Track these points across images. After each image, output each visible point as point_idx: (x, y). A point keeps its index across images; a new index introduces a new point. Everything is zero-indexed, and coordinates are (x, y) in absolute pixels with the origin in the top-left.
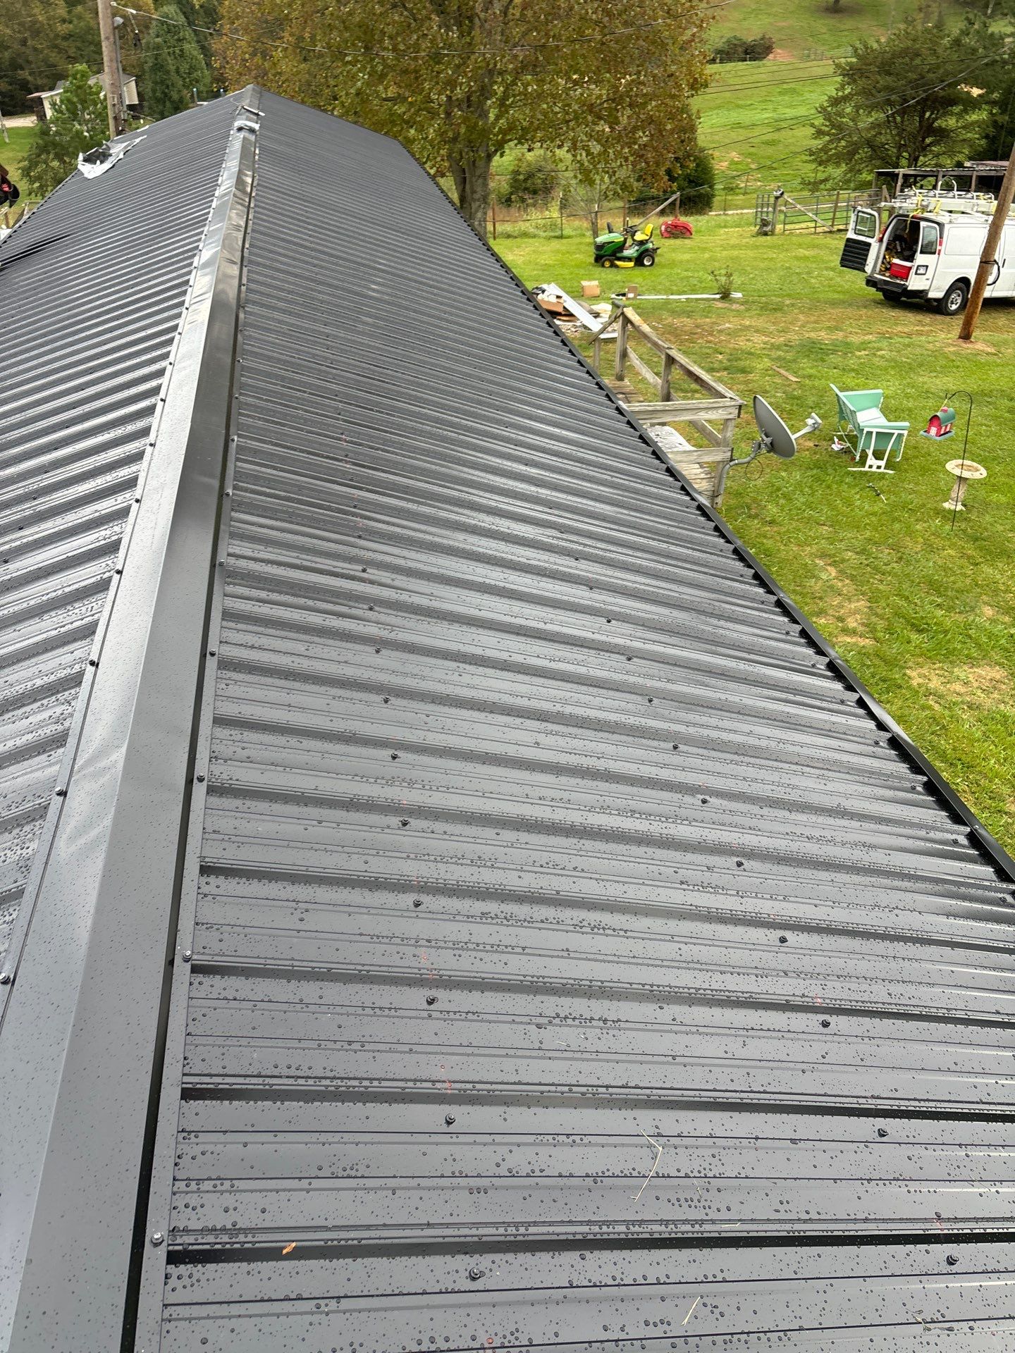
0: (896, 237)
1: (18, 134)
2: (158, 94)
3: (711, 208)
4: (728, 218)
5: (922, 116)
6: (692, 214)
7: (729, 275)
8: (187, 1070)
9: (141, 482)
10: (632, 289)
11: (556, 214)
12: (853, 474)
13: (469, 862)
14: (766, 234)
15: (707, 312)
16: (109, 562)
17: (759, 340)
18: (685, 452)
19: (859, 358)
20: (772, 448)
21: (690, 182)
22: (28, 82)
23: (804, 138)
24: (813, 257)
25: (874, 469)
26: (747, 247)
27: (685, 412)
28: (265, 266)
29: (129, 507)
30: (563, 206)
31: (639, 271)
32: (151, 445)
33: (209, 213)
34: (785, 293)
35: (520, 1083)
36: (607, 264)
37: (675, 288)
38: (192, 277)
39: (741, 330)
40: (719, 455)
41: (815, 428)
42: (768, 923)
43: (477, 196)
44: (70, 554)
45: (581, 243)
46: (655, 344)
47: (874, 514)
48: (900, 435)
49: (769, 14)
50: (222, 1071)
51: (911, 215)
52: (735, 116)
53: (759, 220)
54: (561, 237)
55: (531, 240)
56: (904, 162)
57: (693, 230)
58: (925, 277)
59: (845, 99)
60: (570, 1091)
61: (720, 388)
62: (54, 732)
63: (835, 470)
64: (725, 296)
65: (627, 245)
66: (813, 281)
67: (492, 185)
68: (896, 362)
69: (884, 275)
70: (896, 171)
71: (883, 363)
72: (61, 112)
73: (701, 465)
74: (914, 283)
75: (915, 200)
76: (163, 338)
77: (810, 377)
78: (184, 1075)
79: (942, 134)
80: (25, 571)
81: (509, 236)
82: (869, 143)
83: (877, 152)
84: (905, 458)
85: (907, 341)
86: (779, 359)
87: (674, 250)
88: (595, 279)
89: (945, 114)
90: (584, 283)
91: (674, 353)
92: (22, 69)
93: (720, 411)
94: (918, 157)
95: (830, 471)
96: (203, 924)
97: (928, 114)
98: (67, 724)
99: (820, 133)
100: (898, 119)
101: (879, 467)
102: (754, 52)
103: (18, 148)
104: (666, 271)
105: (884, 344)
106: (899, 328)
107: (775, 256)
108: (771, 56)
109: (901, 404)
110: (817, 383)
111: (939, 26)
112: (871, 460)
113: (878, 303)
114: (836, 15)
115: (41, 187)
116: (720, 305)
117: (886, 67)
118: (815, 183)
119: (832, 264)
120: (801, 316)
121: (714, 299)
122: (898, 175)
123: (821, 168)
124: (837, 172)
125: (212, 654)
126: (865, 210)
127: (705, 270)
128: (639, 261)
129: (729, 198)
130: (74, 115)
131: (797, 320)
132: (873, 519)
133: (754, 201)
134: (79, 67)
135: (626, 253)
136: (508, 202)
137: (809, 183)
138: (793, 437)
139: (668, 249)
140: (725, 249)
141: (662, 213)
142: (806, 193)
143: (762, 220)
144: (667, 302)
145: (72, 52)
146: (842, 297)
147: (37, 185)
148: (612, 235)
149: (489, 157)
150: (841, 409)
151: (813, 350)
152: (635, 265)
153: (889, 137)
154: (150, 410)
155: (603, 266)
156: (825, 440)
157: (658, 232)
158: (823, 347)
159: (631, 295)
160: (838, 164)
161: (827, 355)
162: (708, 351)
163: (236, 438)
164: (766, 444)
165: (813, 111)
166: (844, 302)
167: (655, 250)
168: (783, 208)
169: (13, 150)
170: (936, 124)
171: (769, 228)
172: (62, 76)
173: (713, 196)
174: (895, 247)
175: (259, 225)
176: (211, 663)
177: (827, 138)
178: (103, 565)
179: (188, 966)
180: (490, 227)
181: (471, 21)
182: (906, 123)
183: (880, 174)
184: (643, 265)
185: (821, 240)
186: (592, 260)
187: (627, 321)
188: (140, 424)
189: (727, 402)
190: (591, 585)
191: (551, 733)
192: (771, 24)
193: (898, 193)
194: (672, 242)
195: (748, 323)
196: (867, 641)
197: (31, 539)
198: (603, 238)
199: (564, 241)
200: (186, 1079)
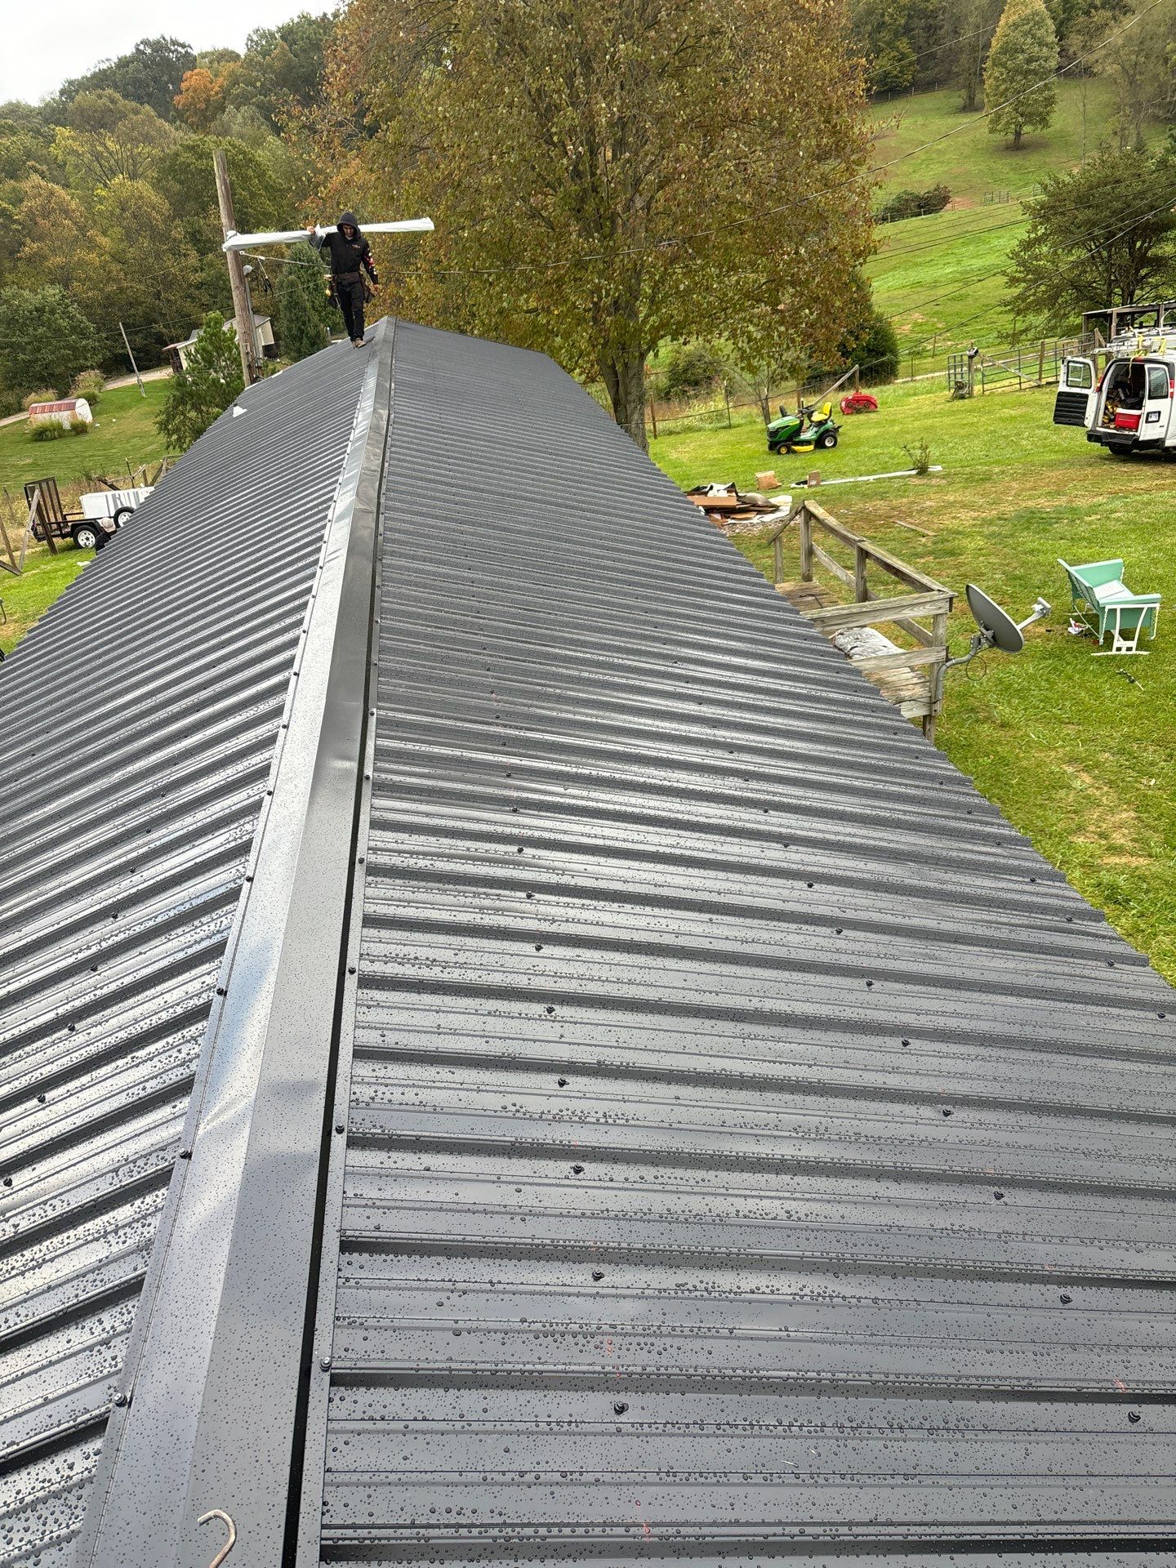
0: (1116, 385)
1: (156, 387)
2: (294, 332)
3: (896, 377)
4: (918, 385)
5: (1132, 246)
6: (876, 385)
7: (924, 448)
8: (326, 1520)
9: (273, 771)
10: (815, 476)
11: (721, 405)
12: (1098, 660)
13: (657, 1218)
14: (962, 397)
15: (902, 491)
16: (240, 867)
17: (966, 517)
18: (891, 656)
19: (1090, 524)
20: (995, 642)
21: (870, 351)
22: (163, 334)
23: (997, 289)
24: (1021, 416)
25: (1123, 652)
26: (942, 414)
27: (886, 612)
28: (403, 511)
29: (261, 801)
30: (729, 393)
31: (820, 454)
32: (284, 727)
33: (343, 459)
34: (991, 460)
35: (737, 1523)
36: (784, 450)
37: (863, 468)
38: (326, 532)
39: (944, 507)
40: (933, 656)
41: (1044, 613)
42: (1043, 1276)
43: (631, 398)
44: (198, 860)
45: (752, 431)
46: (845, 538)
47: (1130, 705)
48: (1151, 610)
49: (943, 162)
50: (367, 1520)
51: (1132, 357)
52: (913, 275)
53: (952, 383)
54: (730, 427)
55: (696, 435)
56: (1117, 299)
57: (878, 402)
58: (1158, 424)
59: (1039, 241)
60: (802, 1533)
61: (926, 580)
62: (180, 1077)
63: (1076, 657)
64: (922, 471)
65: (804, 428)
66: (1024, 442)
67: (646, 383)
68: (1135, 524)
69: (1108, 428)
70: (1109, 311)
71: (1120, 527)
72: (197, 362)
73: (912, 669)
74: (1146, 432)
75: (1134, 341)
76: (297, 603)
77: (1032, 552)
78: (323, 1527)
79: (1159, 263)
80: (152, 882)
81: (671, 433)
82: (1074, 284)
83: (1083, 292)
84: (1161, 635)
85: (1146, 497)
86: (993, 535)
87: (858, 427)
88: (770, 469)
89: (1159, 241)
90: (759, 475)
91: (868, 546)
92: (156, 323)
93: (928, 607)
94: (1133, 292)
95: (1069, 658)
96: (344, 1318)
97: (1138, 244)
98: (193, 1066)
99: (1013, 281)
100: (1105, 254)
101: (1129, 649)
102: (930, 204)
103: (155, 402)
104: (851, 450)
105: (1118, 504)
106: (1135, 485)
107: (975, 420)
108: (948, 206)
109: (1148, 571)
110: (1041, 558)
111: (1140, 148)
112: (1118, 642)
113: (1104, 459)
114: (1019, 152)
115: (179, 439)
116: (916, 481)
117: (1083, 200)
118: (1014, 335)
119: (1045, 422)
120: (1014, 485)
121: (909, 476)
122: (1111, 315)
123: (1020, 318)
124: (1039, 320)
125: (352, 972)
126: (1076, 359)
127: (896, 444)
128: (819, 443)
129: (917, 362)
130: (210, 363)
131: (1010, 488)
132: (1130, 711)
133: (946, 362)
134: (212, 314)
135: (803, 436)
136: (666, 396)
137: (1008, 336)
138: (1018, 628)
139: (850, 426)
140: (917, 419)
141: (842, 388)
142: (1006, 347)
143: (956, 383)
144: (856, 485)
145: (205, 299)
146: (1061, 457)
147: (175, 437)
148: (786, 419)
149: (643, 356)
150: (1073, 585)
151: (1032, 520)
152: (816, 447)
153: (1095, 274)
154: (283, 686)
155: (779, 453)
156: (1058, 623)
157: (839, 409)
158: (1044, 516)
159: (814, 483)
160: (1038, 312)
161: (1051, 525)
162: (908, 535)
163: (375, 710)
164: (987, 639)
165: (1004, 258)
166: (1064, 463)
167: (837, 429)
168: (979, 366)
169: (151, 404)
170: (1149, 254)
171: (966, 390)
172: (196, 325)
173: (897, 363)
174: (1118, 395)
175: (396, 466)
176: (351, 982)
177: (1023, 285)
178: (234, 870)
179: (327, 1377)
180: (649, 426)
181: (613, 222)
182: (1114, 257)
183: (1089, 317)
184: (824, 447)
185: (1028, 396)
186: (766, 448)
187: (810, 515)
188: (272, 703)
189: (935, 596)
190: (786, 840)
191: (749, 1038)
192: (945, 172)
193: (1114, 336)
194: (855, 418)
195: (952, 498)
196: (1141, 860)
197: (158, 843)
198: (776, 423)
199: (733, 431)
200: (326, 1533)
